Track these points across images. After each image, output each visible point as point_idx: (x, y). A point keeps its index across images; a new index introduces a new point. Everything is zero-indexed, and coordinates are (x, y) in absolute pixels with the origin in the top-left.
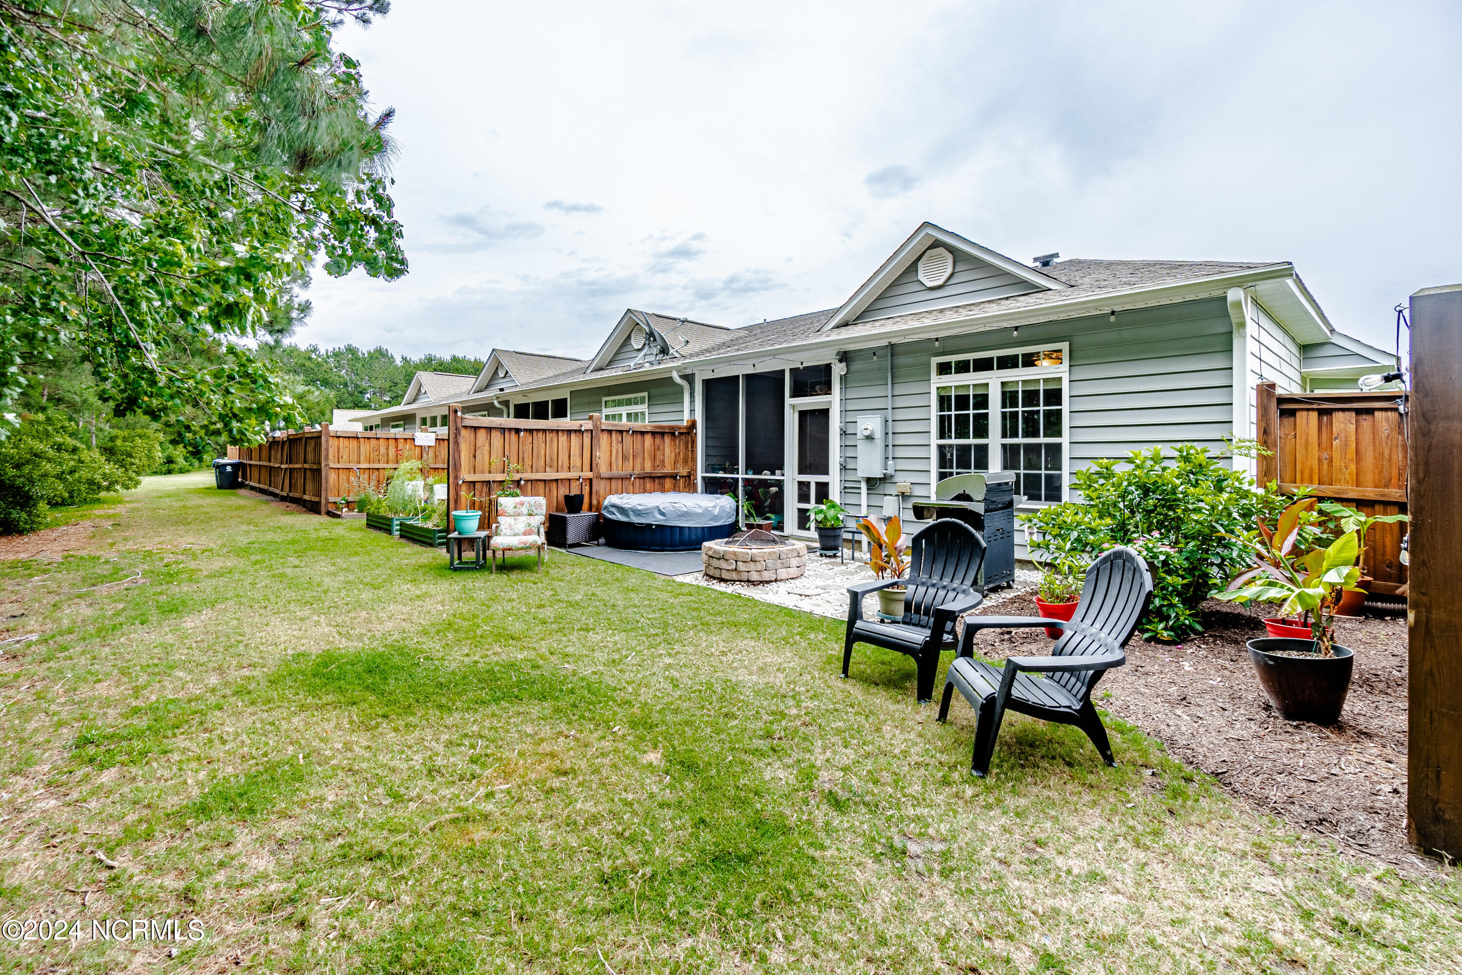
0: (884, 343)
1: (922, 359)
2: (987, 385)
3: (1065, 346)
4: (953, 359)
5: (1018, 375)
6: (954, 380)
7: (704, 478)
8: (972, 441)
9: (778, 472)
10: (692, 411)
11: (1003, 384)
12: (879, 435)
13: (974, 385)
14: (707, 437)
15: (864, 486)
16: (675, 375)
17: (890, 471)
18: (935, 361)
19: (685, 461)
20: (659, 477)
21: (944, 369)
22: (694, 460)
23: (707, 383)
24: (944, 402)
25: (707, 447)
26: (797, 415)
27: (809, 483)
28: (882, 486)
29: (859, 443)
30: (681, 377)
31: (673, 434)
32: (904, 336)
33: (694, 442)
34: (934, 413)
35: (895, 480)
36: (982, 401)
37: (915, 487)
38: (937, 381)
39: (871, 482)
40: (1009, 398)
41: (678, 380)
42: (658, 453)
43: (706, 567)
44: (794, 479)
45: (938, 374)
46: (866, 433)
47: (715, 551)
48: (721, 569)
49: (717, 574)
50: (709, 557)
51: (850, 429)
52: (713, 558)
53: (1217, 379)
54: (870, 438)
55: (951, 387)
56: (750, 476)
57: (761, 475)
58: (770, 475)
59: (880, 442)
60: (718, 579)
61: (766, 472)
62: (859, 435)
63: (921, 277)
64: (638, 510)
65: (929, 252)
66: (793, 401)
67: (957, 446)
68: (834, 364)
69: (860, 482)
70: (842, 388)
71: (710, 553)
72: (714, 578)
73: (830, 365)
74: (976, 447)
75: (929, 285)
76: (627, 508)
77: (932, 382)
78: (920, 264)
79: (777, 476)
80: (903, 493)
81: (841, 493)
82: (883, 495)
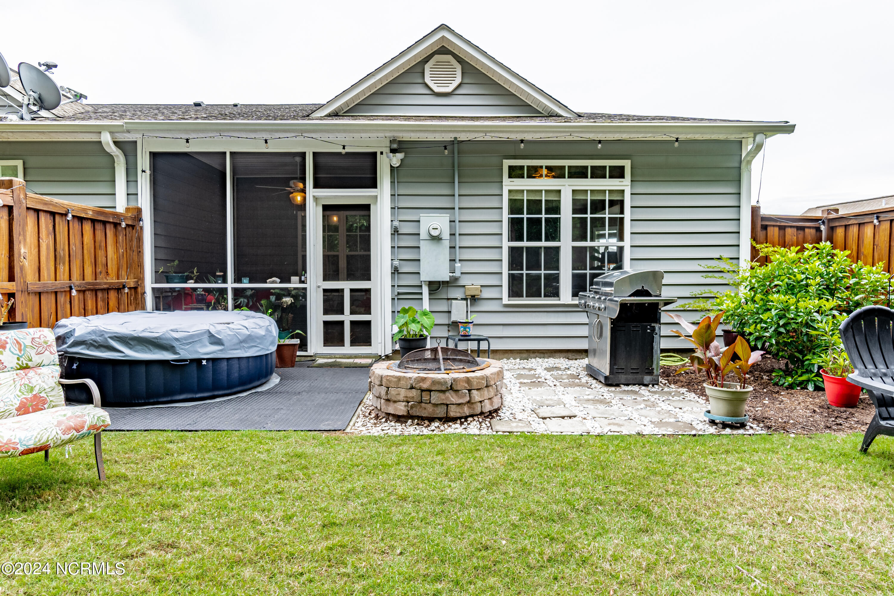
0: (449, 137)
1: (493, 159)
2: (559, 191)
3: (627, 164)
4: (526, 163)
5: (589, 184)
6: (525, 185)
7: (153, 289)
8: (543, 244)
9: (294, 279)
10: (131, 195)
11: (574, 191)
12: (446, 235)
13: (546, 191)
14: (156, 235)
15: (425, 290)
16: (106, 138)
17: (457, 274)
18: (507, 163)
19: (129, 266)
20: (103, 290)
21: (516, 172)
22: (141, 265)
23: (154, 155)
24: (515, 205)
25: (156, 248)
26: (320, 209)
27: (342, 290)
28: (445, 289)
29: (422, 244)
30: (115, 143)
31: (116, 225)
32: (486, 132)
33: (140, 240)
34: (506, 216)
35: (462, 282)
36: (554, 206)
37: (484, 289)
38: (509, 184)
39: (435, 287)
40: (579, 206)
41: (113, 149)
42: (101, 254)
43: (412, 407)
44: (319, 287)
45: (510, 177)
46: (435, 233)
47: (435, 382)
48: (447, 405)
49: (441, 412)
50: (422, 391)
51: (405, 229)
52: (430, 391)
53: (730, 201)
54: (436, 239)
55: (523, 191)
56: (246, 284)
57: (266, 283)
58: (280, 283)
59: (446, 244)
60: (440, 419)
61: (274, 279)
62: (424, 235)
63: (428, 80)
64: (177, 340)
65: (437, 57)
66: (315, 194)
67: (528, 248)
68: (382, 153)
69: (421, 286)
70: (392, 183)
71: (425, 386)
72: (431, 420)
73: (374, 154)
74: (547, 249)
75: (437, 89)
76: (156, 338)
77: (504, 184)
78: (427, 67)
79: (294, 284)
80: (473, 296)
81: (393, 299)
82: (448, 299)
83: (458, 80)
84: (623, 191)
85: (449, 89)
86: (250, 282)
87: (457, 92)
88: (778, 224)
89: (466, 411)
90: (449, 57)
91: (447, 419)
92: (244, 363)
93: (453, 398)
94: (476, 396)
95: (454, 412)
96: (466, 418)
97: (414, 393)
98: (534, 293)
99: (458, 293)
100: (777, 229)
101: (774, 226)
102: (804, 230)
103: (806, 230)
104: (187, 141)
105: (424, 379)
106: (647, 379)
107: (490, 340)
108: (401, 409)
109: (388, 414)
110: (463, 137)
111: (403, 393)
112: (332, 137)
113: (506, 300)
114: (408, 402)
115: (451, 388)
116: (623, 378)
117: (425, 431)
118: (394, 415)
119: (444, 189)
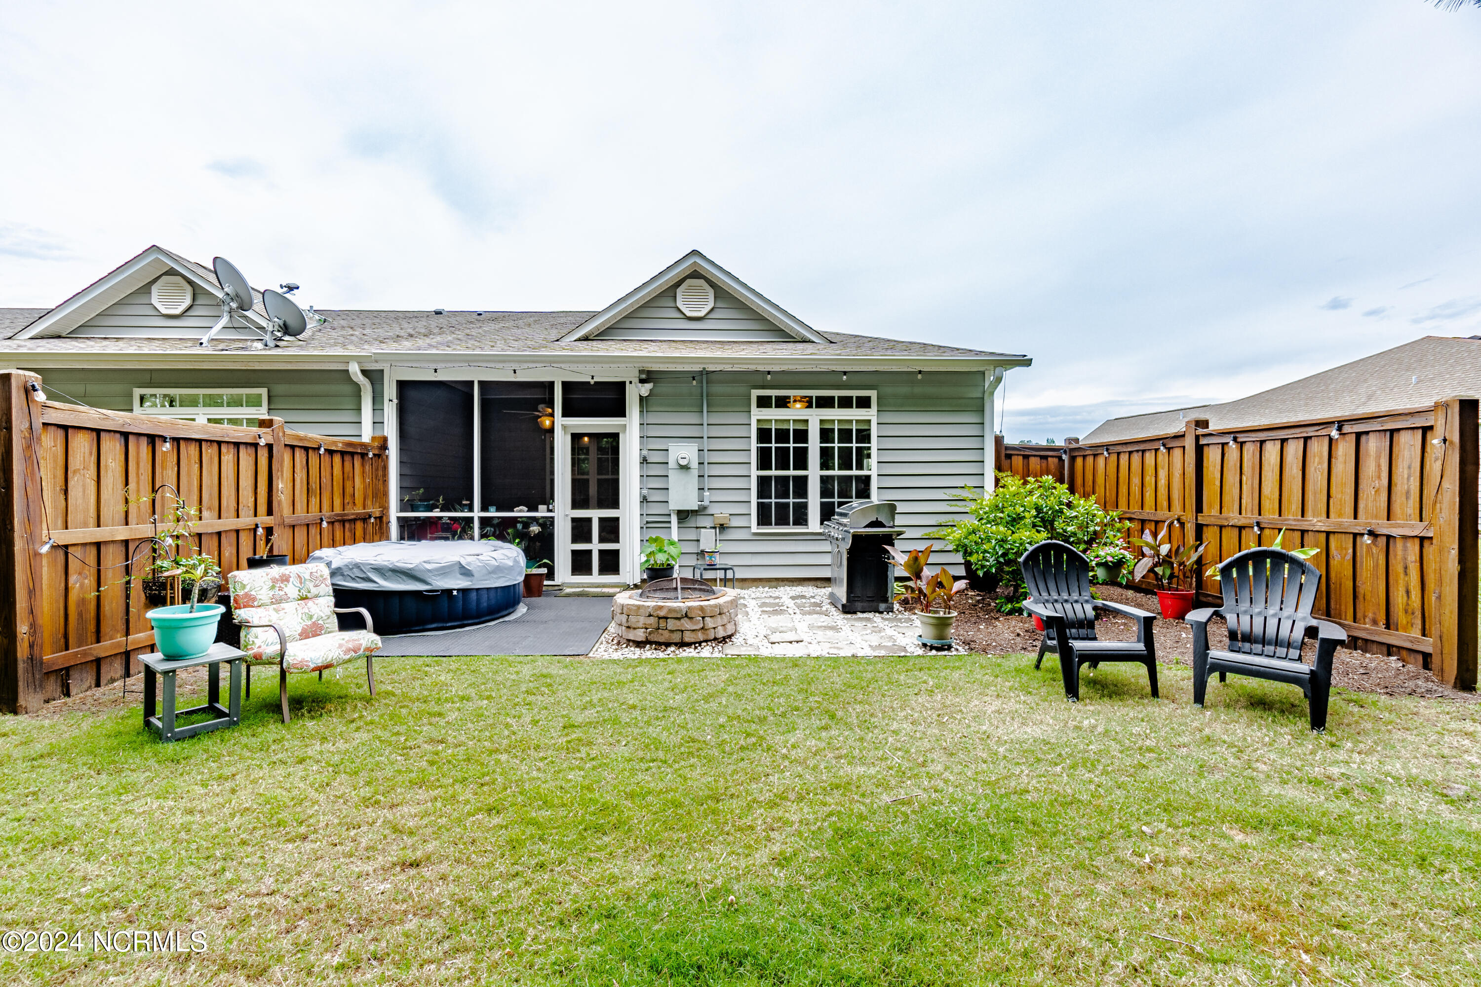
0: (697, 368)
1: (741, 389)
2: (807, 421)
3: (873, 394)
4: (774, 393)
5: (836, 414)
6: (773, 414)
7: (398, 518)
8: (791, 472)
9: (542, 507)
10: (378, 423)
11: (822, 421)
12: (694, 465)
13: (794, 421)
14: (402, 463)
15: (674, 519)
16: (354, 369)
17: (706, 503)
18: (755, 393)
19: (375, 496)
20: (350, 521)
21: (764, 402)
22: (386, 494)
23: (402, 385)
24: (764, 435)
25: (402, 476)
26: (569, 438)
27: (589, 519)
28: (694, 518)
29: (671, 474)
30: (364, 372)
31: (363, 455)
32: (733, 364)
33: (385, 468)
34: (754, 445)
35: (710, 511)
36: (802, 436)
37: (732, 518)
38: (758, 414)
39: (684, 515)
40: (826, 434)
41: (360, 378)
42: (349, 484)
43: (650, 633)
44: (567, 515)
45: (758, 406)
46: (683, 462)
47: (671, 610)
48: (682, 631)
49: (676, 637)
50: (659, 618)
51: (654, 457)
52: (667, 618)
53: (974, 431)
54: (685, 468)
55: (771, 420)
56: (492, 513)
57: (513, 511)
58: (528, 511)
59: (695, 473)
60: (676, 644)
61: (521, 507)
62: (672, 464)
63: (680, 304)
64: (429, 571)
65: (689, 281)
66: (564, 423)
67: (776, 477)
68: (631, 382)
69: (670, 515)
70: (641, 412)
71: (662, 613)
72: (668, 645)
73: (624, 383)
74: (795, 478)
75: (689, 314)
76: (410, 569)
77: (752, 413)
78: (679, 291)
79: (542, 512)
80: (722, 525)
81: (642, 528)
82: (697, 528)
83: (711, 305)
84: (869, 421)
85: (701, 314)
86: (498, 510)
87: (710, 316)
88: (1022, 453)
89: (700, 636)
90: (701, 282)
91: (682, 644)
92: (492, 594)
93: (686, 624)
94: (710, 623)
95: (688, 637)
96: (700, 643)
97: (652, 620)
98: (782, 521)
99: (707, 522)
100: (1021, 458)
101: (1018, 455)
102: (1047, 459)
103: (1049, 459)
104: (436, 371)
105: (661, 608)
106: (882, 606)
107: (735, 568)
108: (640, 635)
109: (629, 640)
110: (711, 368)
111: (642, 621)
112: (581, 367)
113: (755, 528)
114: (647, 629)
115: (686, 616)
116: (859, 605)
117: (661, 655)
118: (634, 641)
119: (693, 418)
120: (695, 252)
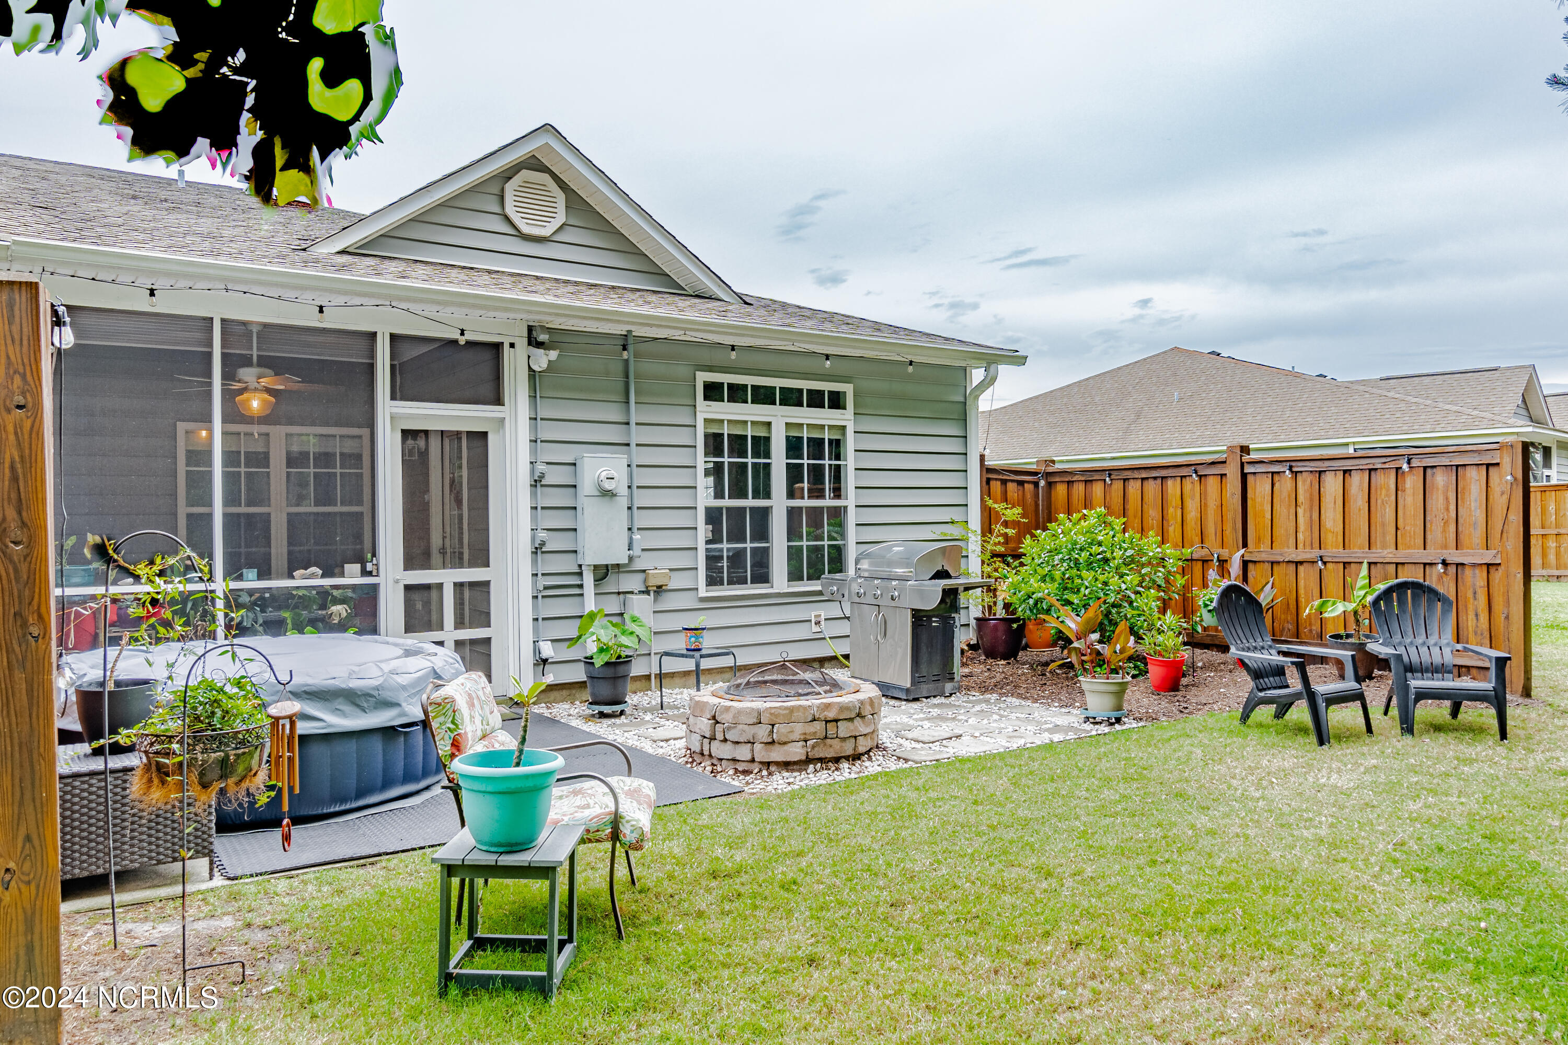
0: (617, 329)
1: (682, 370)
2: (769, 424)
3: (848, 389)
4: (726, 379)
5: (806, 415)
6: (726, 411)
8: (750, 502)
9: (354, 567)
11: (787, 424)
12: (622, 488)
13: (753, 423)
15: (588, 579)
17: (636, 551)
18: (702, 377)
21: (713, 392)
24: (714, 443)
26: (398, 437)
27: (440, 586)
28: (613, 578)
29: (583, 503)
34: (701, 458)
35: (641, 565)
36: (762, 445)
37: (673, 575)
38: (707, 410)
39: (603, 573)
40: (794, 447)
43: (813, 747)
44: (397, 581)
45: (706, 398)
46: (608, 485)
47: (843, 708)
48: (855, 737)
49: (848, 749)
50: (827, 722)
51: (554, 476)
52: (836, 721)
53: (954, 446)
54: (608, 494)
55: (722, 421)
56: (251, 582)
58: (323, 576)
59: (623, 502)
60: (847, 758)
61: (314, 569)
62: (587, 486)
63: (510, 210)
65: (525, 174)
66: (395, 410)
67: (728, 509)
68: (512, 345)
69: (580, 574)
70: (533, 397)
71: (831, 715)
72: (837, 760)
73: (497, 347)
74: (754, 511)
75: (526, 229)
77: (698, 408)
78: (510, 187)
79: (352, 576)
80: (660, 587)
81: (535, 597)
82: (619, 593)
83: (561, 218)
84: (843, 428)
85: (546, 232)
86: (260, 577)
87: (557, 238)
88: (1001, 477)
90: (545, 178)
91: (855, 757)
95: (860, 746)
96: (868, 753)
97: (818, 727)
98: (737, 580)
99: (632, 583)
100: (999, 483)
101: (996, 479)
102: (1023, 486)
103: (1026, 485)
104: (152, 293)
105: (828, 706)
106: (949, 687)
108: (796, 752)
109: (768, 764)
111: (799, 729)
113: (703, 592)
114: (806, 741)
115: (859, 715)
116: (925, 689)
117: (837, 776)
118: (777, 764)
119: (613, 413)
120: (548, 128)
